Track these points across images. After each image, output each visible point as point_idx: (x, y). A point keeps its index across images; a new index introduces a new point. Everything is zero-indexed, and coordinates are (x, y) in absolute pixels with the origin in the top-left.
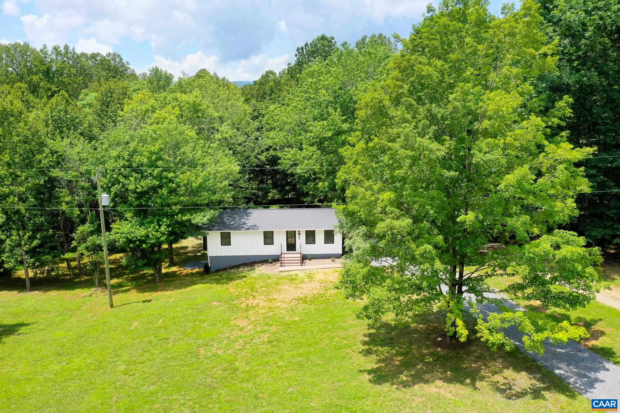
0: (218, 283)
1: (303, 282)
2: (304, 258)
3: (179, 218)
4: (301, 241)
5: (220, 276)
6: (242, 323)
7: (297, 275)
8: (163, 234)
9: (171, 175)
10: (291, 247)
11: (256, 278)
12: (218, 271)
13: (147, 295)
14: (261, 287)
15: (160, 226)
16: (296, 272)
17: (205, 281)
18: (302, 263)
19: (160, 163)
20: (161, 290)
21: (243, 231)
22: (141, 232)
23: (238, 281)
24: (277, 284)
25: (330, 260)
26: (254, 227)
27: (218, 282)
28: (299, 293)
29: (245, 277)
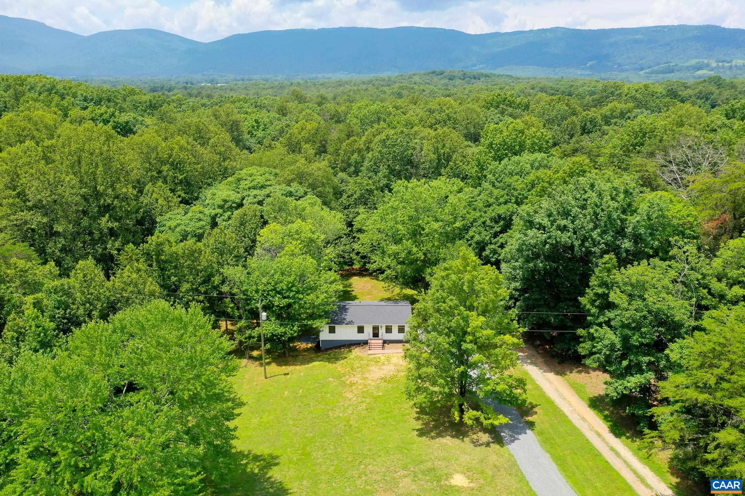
0: (329, 362)
1: (384, 364)
2: (385, 342)
3: (305, 322)
4: (382, 331)
5: (329, 355)
6: (349, 395)
7: (380, 358)
8: (296, 332)
9: (301, 296)
10: (376, 335)
11: (353, 359)
12: (327, 350)
13: (284, 369)
14: (358, 368)
15: (293, 327)
16: (380, 355)
17: (320, 359)
18: (383, 347)
19: (294, 289)
20: (292, 365)
21: (344, 325)
22: (281, 330)
23: (342, 361)
24: (367, 365)
25: (402, 344)
26: (351, 323)
27: (329, 360)
28: (381, 374)
29: (346, 358)
